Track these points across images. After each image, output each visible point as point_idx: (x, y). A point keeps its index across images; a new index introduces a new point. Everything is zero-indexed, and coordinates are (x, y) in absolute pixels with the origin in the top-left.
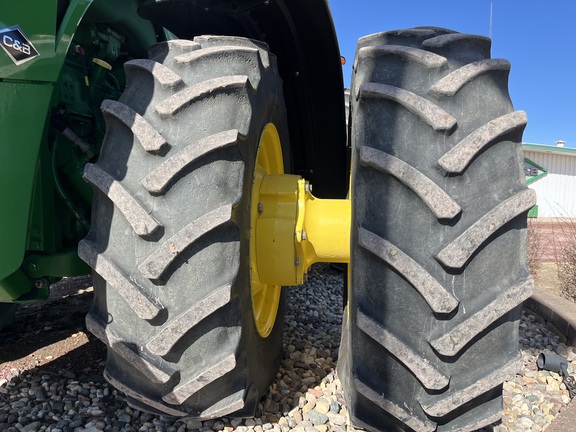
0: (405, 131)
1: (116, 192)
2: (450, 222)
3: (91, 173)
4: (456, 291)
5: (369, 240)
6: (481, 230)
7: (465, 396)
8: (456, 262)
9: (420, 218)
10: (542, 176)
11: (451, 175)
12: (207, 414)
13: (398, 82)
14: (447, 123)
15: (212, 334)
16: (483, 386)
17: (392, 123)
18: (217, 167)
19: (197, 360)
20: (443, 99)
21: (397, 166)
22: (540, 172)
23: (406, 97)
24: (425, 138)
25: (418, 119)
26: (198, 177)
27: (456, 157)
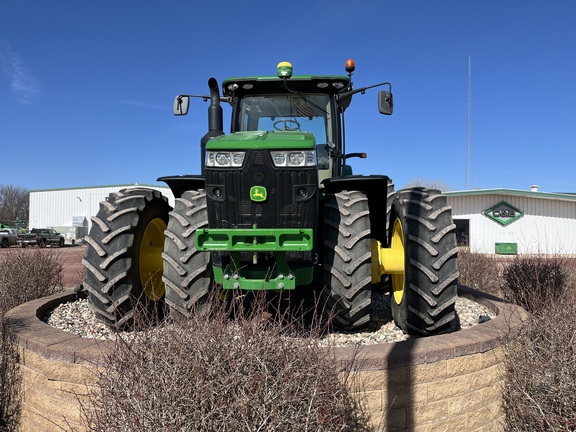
0: (421, 230)
1: (336, 249)
2: (435, 256)
3: (327, 243)
4: (438, 276)
5: (412, 262)
6: (444, 258)
7: (442, 308)
8: (438, 268)
9: (427, 255)
10: (519, 217)
11: (435, 243)
12: (356, 324)
13: (418, 215)
14: (433, 228)
15: (364, 292)
16: (447, 304)
17: (418, 228)
18: (364, 240)
19: (358, 301)
20: (431, 221)
21: (419, 241)
22: (517, 214)
23: (421, 220)
24: (427, 232)
25: (425, 227)
26: (360, 244)
27: (436, 239)
